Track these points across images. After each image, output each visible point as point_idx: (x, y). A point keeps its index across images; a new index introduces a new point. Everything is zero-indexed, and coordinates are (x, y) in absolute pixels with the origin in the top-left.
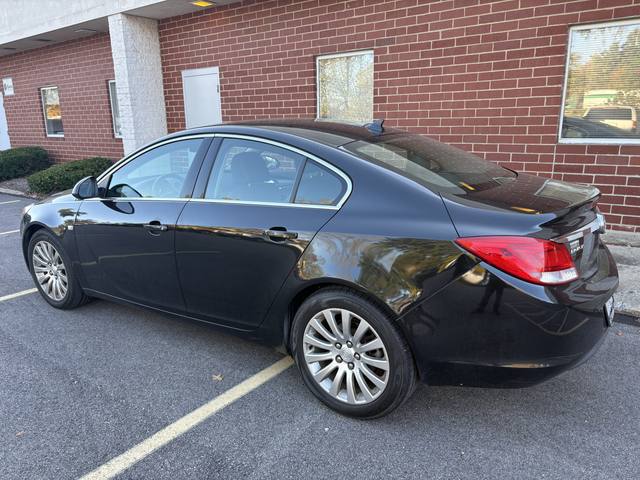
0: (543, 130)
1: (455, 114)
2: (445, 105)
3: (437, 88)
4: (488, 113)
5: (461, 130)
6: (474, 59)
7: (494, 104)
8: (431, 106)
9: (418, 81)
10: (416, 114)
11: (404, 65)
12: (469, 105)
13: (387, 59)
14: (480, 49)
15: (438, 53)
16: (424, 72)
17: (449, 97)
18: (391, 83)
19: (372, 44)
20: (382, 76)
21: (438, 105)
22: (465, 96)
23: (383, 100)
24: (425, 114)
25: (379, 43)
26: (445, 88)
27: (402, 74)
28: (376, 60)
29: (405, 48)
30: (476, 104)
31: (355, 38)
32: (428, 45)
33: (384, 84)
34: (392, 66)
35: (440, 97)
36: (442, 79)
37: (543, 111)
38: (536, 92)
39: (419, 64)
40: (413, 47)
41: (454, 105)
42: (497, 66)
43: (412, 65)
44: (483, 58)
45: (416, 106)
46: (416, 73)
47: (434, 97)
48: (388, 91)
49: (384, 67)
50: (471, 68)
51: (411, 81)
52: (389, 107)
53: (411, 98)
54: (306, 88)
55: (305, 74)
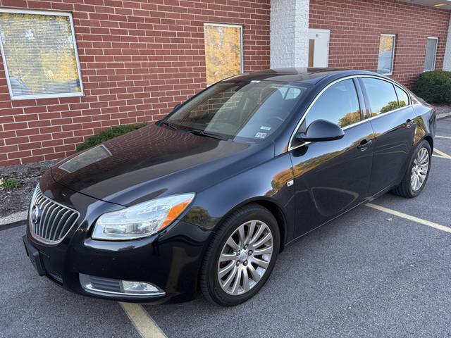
1: (151, 71)
2: (144, 65)
3: (136, 52)
5: (157, 82)
8: (134, 65)
9: (121, 46)
10: (123, 72)
11: (106, 31)
12: (159, 65)
13: (89, 23)
14: (161, 28)
15: (133, 26)
16: (124, 39)
17: (146, 59)
18: (95, 45)
21: (139, 65)
22: (156, 59)
23: (91, 59)
24: (129, 71)
25: (78, 8)
26: (142, 52)
27: (106, 38)
29: (105, 17)
30: (163, 65)
33: (89, 45)
34: (94, 31)
35: (139, 59)
36: (139, 46)
39: (119, 32)
40: (112, 18)
41: (151, 65)
42: (172, 40)
43: (113, 32)
44: (164, 34)
45: (122, 65)
47: (134, 59)
48: (94, 52)
49: (87, 30)
50: (158, 40)
51: (115, 45)
52: (97, 66)
53: (117, 59)
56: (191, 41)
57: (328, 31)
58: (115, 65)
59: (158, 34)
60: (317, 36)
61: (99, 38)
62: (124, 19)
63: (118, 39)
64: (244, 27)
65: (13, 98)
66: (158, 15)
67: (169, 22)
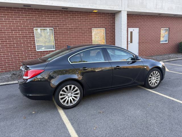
2: (73, 41)
8: (70, 41)
9: (66, 36)
10: (67, 43)
11: (62, 32)
12: (77, 41)
13: (58, 30)
14: (78, 30)
15: (70, 30)
16: (67, 34)
18: (59, 36)
22: (76, 39)
23: (58, 40)
25: (55, 26)
26: (72, 38)
27: (62, 34)
29: (62, 28)
30: (79, 41)
31: (48, 24)
34: (59, 32)
35: (71, 39)
36: (71, 36)
38: (89, 39)
39: (66, 32)
40: (64, 28)
41: (75, 41)
42: (82, 34)
43: (64, 32)
44: (79, 32)
48: (59, 38)
49: (57, 32)
50: (77, 34)
51: (64, 36)
52: (59, 42)
53: (65, 40)
54: (31, 37)
55: (31, 32)
56: (87, 34)
57: (138, 28)
58: (64, 42)
59: (77, 32)
60: (134, 30)
61: (60, 34)
62: (68, 29)
63: (65, 34)
64: (106, 29)
65: (37, 51)
66: (77, 27)
67: (81, 29)
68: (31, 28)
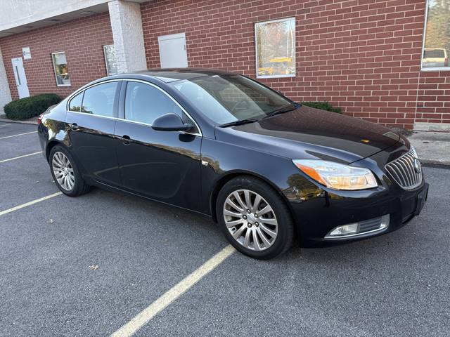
0: (411, 63)
1: (352, 56)
2: (345, 51)
3: (340, 40)
4: (374, 54)
5: (357, 66)
6: (364, 20)
7: (378, 48)
8: (336, 52)
9: (326, 36)
10: (326, 58)
13: (305, 22)
14: (368, 13)
15: (340, 17)
16: (330, 30)
17: (348, 45)
18: (307, 38)
19: (294, 13)
20: (301, 34)
21: (340, 51)
22: (358, 44)
23: (303, 49)
24: (331, 57)
25: (299, 12)
26: (345, 40)
27: (315, 32)
28: (297, 23)
30: (365, 49)
31: (282, 10)
32: (333, 12)
33: (303, 39)
34: (308, 27)
35: (341, 45)
36: (343, 34)
37: (411, 51)
38: (406, 39)
39: (327, 25)
40: (323, 14)
41: (351, 50)
43: (322, 25)
44: (370, 19)
45: (325, 52)
46: (325, 31)
47: (337, 46)
48: (305, 44)
49: (303, 28)
50: (362, 26)
51: (322, 36)
52: (306, 54)
53: (322, 48)
54: (248, 44)
55: (248, 35)
58: (320, 53)
61: (310, 32)
68: (248, 25)
